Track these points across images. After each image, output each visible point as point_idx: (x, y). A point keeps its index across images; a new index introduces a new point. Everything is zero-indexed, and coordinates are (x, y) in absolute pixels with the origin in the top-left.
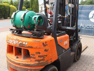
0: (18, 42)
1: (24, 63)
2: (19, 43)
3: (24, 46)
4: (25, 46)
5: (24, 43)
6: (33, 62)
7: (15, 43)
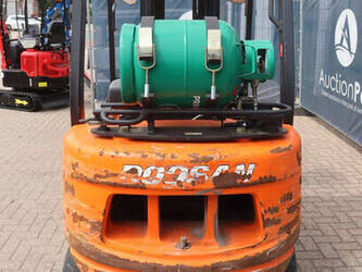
0: (205, 168)
1: (238, 257)
2: (217, 174)
3: (239, 181)
4: (246, 180)
5: (240, 169)
6: (272, 240)
7: (190, 177)
